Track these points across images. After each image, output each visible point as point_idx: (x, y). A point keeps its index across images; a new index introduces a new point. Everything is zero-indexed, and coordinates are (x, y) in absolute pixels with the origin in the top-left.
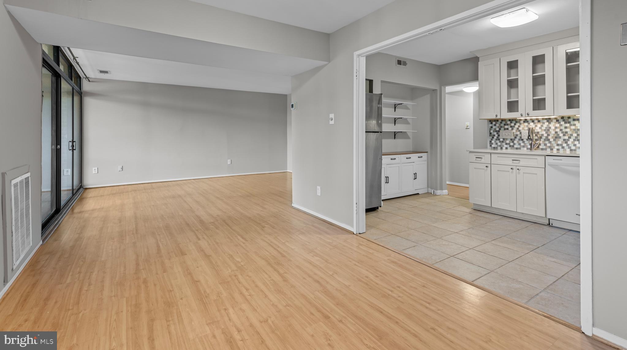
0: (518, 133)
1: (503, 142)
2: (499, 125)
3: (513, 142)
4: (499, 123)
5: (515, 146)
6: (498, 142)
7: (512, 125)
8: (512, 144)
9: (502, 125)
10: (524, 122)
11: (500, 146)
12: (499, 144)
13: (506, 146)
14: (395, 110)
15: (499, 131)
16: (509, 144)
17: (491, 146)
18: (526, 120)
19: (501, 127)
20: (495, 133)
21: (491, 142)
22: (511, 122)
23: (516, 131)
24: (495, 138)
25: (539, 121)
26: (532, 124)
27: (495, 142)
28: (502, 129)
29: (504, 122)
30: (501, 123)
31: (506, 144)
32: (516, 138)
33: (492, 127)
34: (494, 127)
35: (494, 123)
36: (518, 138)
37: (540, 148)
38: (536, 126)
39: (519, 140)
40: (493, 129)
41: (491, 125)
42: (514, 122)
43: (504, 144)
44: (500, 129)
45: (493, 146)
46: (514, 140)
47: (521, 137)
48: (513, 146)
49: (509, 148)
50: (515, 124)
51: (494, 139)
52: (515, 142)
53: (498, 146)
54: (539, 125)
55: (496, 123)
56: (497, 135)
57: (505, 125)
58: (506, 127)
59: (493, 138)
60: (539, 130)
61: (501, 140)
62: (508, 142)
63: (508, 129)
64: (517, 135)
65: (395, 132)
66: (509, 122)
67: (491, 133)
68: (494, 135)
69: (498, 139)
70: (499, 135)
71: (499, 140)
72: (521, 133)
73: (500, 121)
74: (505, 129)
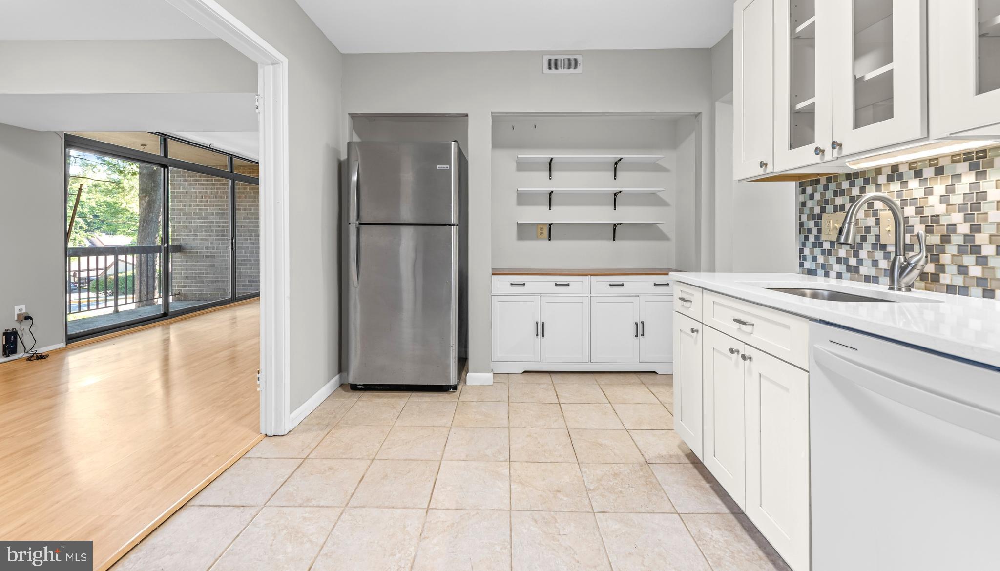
0: (871, 221)
1: (829, 253)
2: (823, 195)
3: (856, 254)
4: (820, 188)
5: (864, 270)
6: (817, 251)
7: (855, 191)
8: (853, 262)
9: (829, 195)
10: (890, 179)
11: (823, 266)
12: (821, 259)
13: (837, 268)
14: (615, 176)
15: (820, 217)
16: (846, 260)
17: (802, 265)
18: (895, 168)
19: (826, 202)
20: (811, 224)
21: (801, 251)
22: (852, 185)
23: (867, 215)
24: (812, 238)
25: (939, 171)
26: (914, 184)
27: (812, 252)
28: (829, 208)
29: (833, 186)
30: (826, 188)
31: (839, 261)
32: (864, 239)
33: (804, 204)
34: (809, 204)
35: (809, 190)
36: (871, 239)
37: (942, 281)
38: (929, 192)
39: (874, 246)
40: (806, 211)
41: (802, 198)
42: (860, 182)
43: (832, 260)
44: (823, 210)
45: (808, 265)
46: (860, 245)
47: (878, 237)
48: (856, 270)
49: (846, 275)
50: (863, 190)
51: (809, 244)
52: (863, 254)
53: (817, 264)
54: (939, 188)
55: (815, 191)
56: (814, 231)
57: (835, 194)
58: (839, 201)
59: (807, 238)
60: (940, 209)
61: (826, 246)
62: (842, 252)
63: (842, 208)
64: (868, 229)
65: (615, 225)
66: (845, 185)
67: (801, 224)
68: (809, 231)
69: (818, 244)
70: (819, 231)
71: (820, 245)
72: (878, 223)
73: (823, 181)
74: (836, 209)
